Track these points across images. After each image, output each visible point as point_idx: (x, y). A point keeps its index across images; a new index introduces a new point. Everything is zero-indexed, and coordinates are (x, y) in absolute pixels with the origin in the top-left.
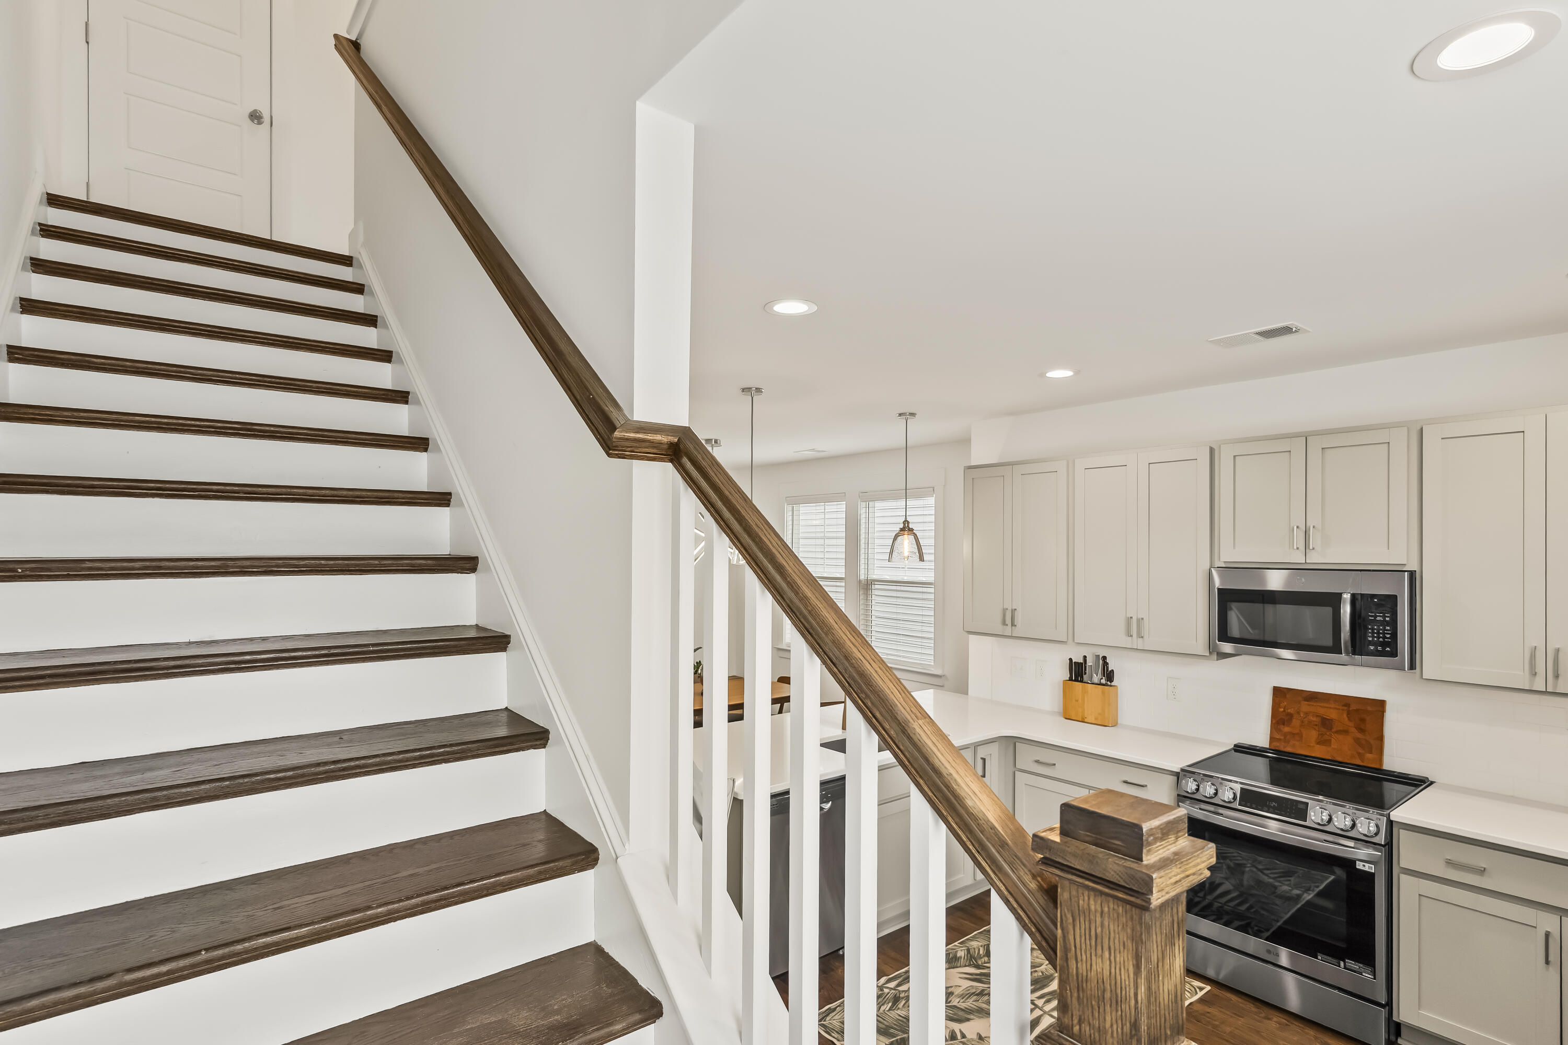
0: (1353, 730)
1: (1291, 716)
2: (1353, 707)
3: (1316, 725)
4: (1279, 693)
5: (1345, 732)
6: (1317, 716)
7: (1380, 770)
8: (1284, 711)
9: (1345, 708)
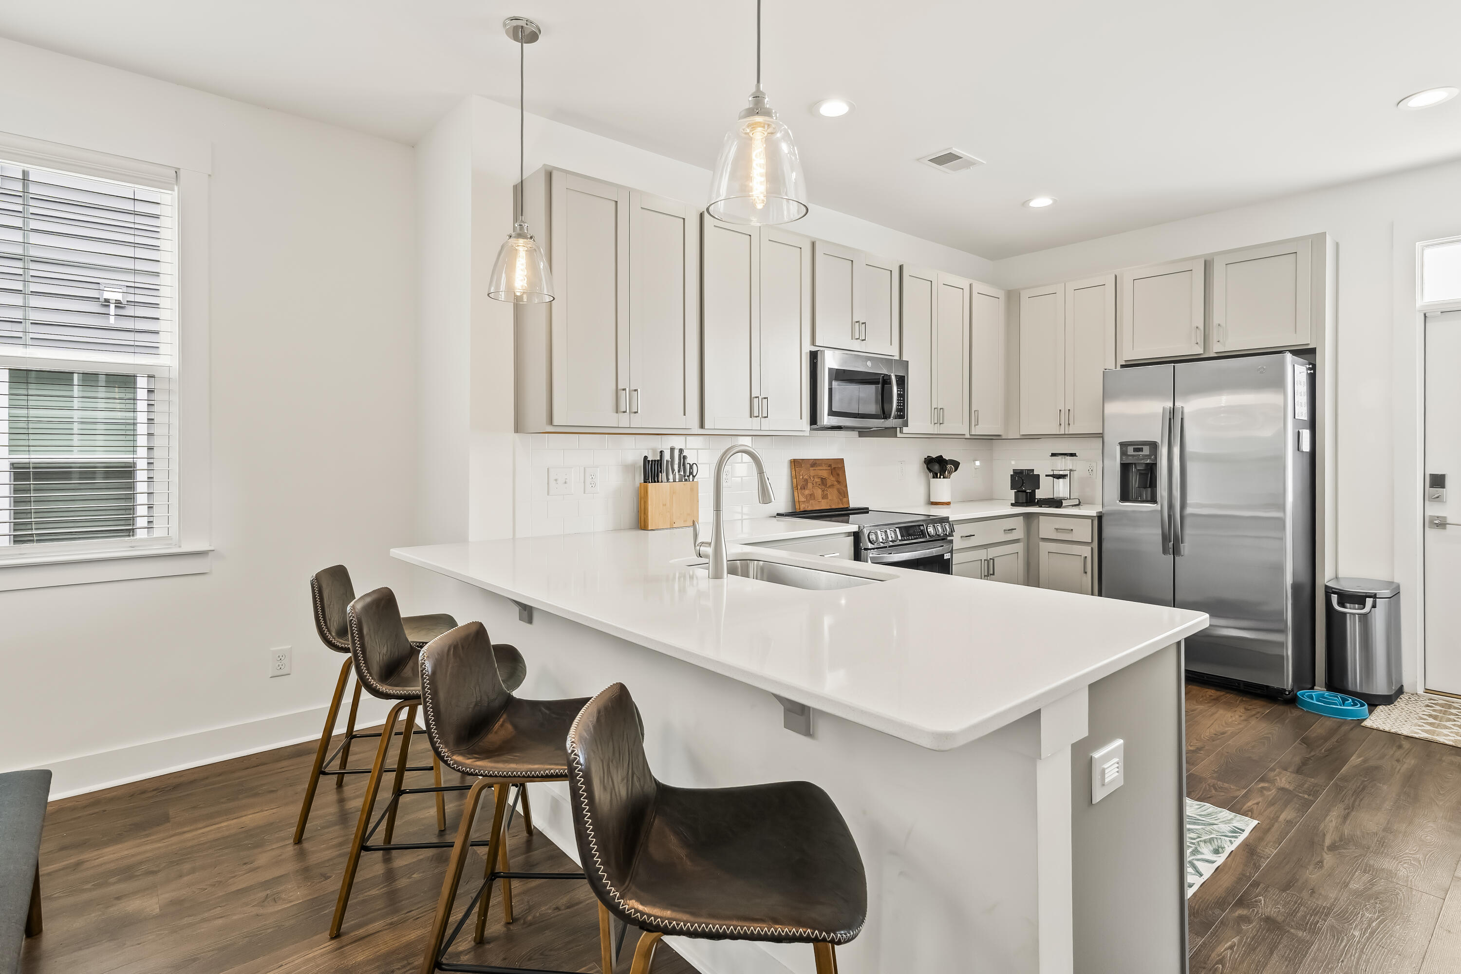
0: (836, 483)
1: (806, 481)
2: (833, 466)
3: (819, 485)
4: (796, 464)
5: (832, 486)
6: (819, 477)
7: (847, 509)
8: (803, 478)
9: (830, 468)
